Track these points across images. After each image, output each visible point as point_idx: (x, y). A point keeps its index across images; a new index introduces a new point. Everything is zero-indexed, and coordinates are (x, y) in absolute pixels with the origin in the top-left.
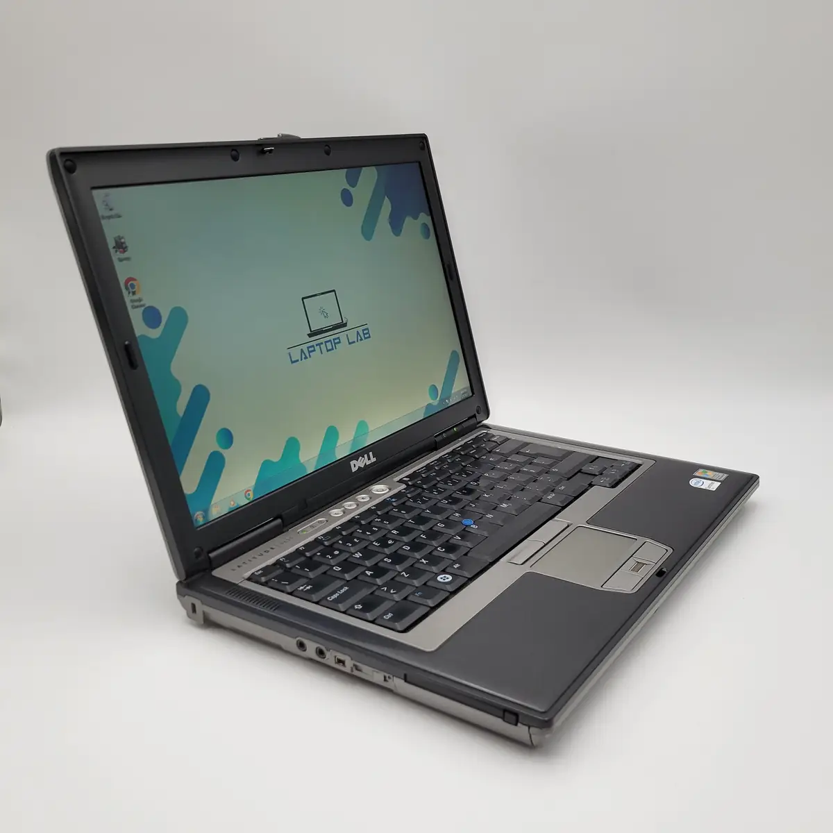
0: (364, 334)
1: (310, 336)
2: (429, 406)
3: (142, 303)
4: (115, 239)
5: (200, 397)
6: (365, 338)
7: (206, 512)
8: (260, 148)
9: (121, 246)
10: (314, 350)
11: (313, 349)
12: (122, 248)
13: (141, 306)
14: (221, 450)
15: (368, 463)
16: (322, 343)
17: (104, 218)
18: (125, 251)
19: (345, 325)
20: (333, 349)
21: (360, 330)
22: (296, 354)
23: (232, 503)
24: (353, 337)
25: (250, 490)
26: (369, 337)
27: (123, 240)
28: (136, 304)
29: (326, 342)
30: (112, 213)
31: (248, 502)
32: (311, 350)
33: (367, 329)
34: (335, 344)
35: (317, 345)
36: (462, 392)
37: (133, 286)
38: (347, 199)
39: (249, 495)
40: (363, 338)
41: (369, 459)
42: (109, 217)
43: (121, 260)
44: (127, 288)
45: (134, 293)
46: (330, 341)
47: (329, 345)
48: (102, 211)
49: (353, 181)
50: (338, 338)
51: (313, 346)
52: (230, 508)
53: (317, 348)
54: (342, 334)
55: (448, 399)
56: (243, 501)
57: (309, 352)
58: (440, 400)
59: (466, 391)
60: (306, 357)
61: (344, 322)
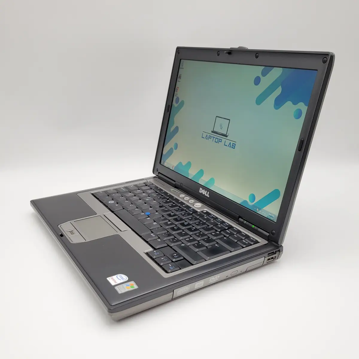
0: (233, 146)
1: (212, 132)
2: (245, 202)
3: (177, 95)
5: (176, 130)
6: (232, 147)
7: (164, 162)
8: (230, 52)
9: (180, 77)
10: (211, 138)
14: (174, 149)
16: (215, 138)
17: (180, 68)
18: (180, 79)
19: (227, 136)
20: (217, 142)
21: (232, 143)
22: (204, 136)
24: (227, 144)
25: (173, 167)
26: (234, 148)
29: (216, 138)
32: (210, 137)
33: (235, 144)
34: (219, 141)
35: (213, 137)
36: (269, 214)
37: (178, 90)
40: (231, 147)
42: (182, 68)
43: (179, 81)
44: (176, 90)
45: (177, 92)
46: (218, 139)
47: (217, 140)
48: (181, 66)
49: (264, 74)
51: (211, 136)
52: (168, 167)
53: (212, 138)
54: (224, 139)
56: (171, 168)
57: (209, 138)
58: (253, 206)
59: (273, 216)
60: (207, 139)
61: (227, 135)
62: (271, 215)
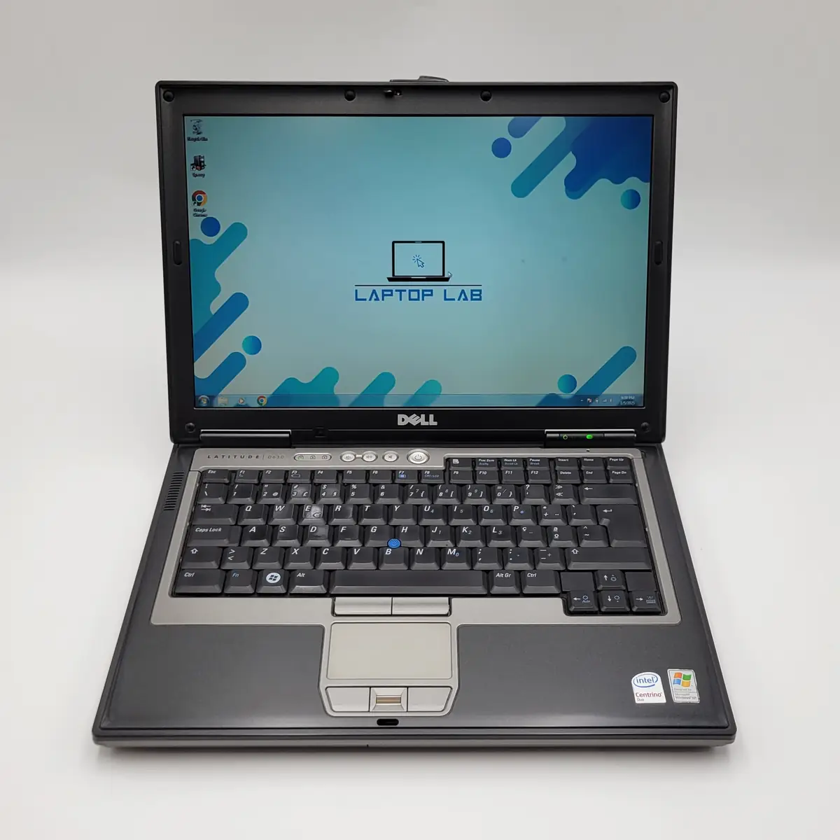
0: (472, 295)
1: (390, 279)
2: (552, 396)
3: (204, 213)
4: (195, 157)
5: (238, 304)
6: (472, 299)
7: (212, 398)
9: (199, 164)
10: (391, 295)
11: (390, 293)
12: (200, 166)
13: (204, 216)
14: (247, 356)
15: (424, 423)
16: (405, 291)
17: (189, 139)
18: (201, 169)
19: (447, 279)
20: (418, 299)
21: (468, 289)
22: (365, 293)
23: (241, 401)
24: (454, 292)
25: (264, 397)
26: (480, 299)
27: (202, 160)
28: (199, 213)
29: (410, 291)
30: (200, 136)
31: (258, 405)
32: (387, 293)
33: (480, 291)
34: (423, 295)
35: (396, 291)
36: (622, 398)
37: (200, 198)
38: (501, 149)
39: (262, 401)
40: (469, 297)
41: (427, 419)
42: (195, 140)
43: (195, 175)
44: (194, 199)
45: (199, 204)
46: (418, 291)
47: (414, 295)
48: (189, 133)
49: (517, 132)
50: (431, 291)
51: (391, 291)
52: (238, 405)
53: (396, 294)
54: (438, 288)
55: (594, 398)
56: (254, 404)
57: (383, 295)
58: (576, 396)
59: (633, 398)
60: (377, 299)
61: (446, 276)
62: (626, 398)
